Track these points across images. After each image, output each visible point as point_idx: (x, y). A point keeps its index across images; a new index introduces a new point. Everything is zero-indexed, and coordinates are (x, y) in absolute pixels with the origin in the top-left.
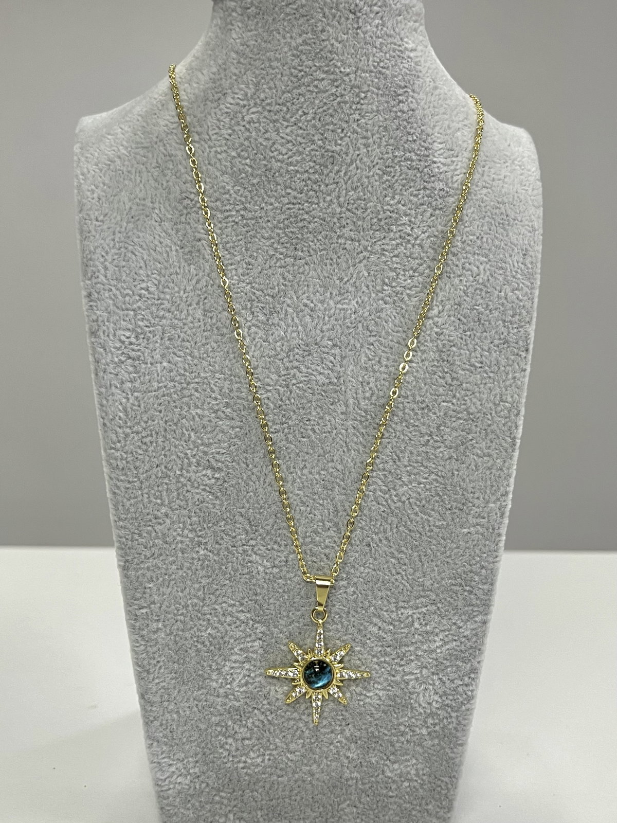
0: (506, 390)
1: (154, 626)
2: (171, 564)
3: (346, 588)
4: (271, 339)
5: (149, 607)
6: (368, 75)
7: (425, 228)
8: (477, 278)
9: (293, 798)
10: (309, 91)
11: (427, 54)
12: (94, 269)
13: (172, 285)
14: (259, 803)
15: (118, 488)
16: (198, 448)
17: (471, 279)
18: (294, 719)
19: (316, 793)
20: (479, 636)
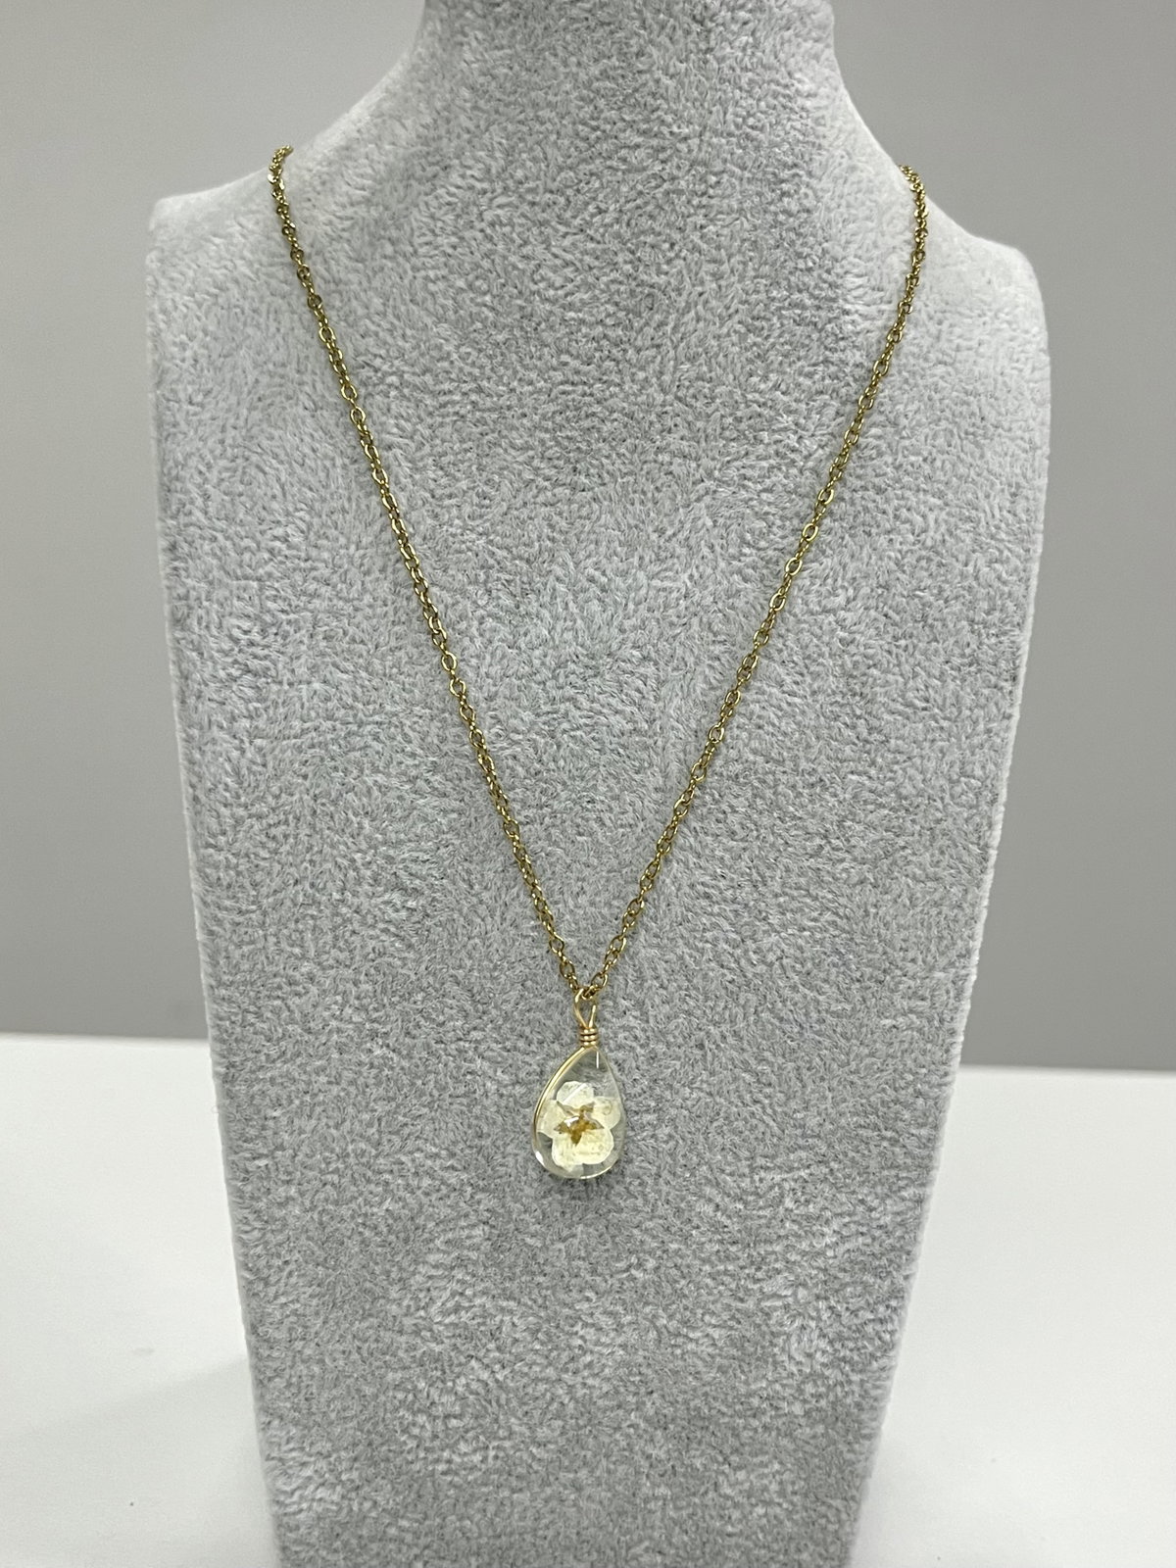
0: (973, 754)
1: (282, 1192)
2: (318, 1074)
3: (655, 1127)
4: (522, 643)
5: (271, 1155)
6: (724, 141)
7: (825, 439)
8: (923, 536)
9: (540, 1533)
10: (610, 167)
11: (837, 102)
12: (182, 496)
13: (335, 533)
14: (473, 1542)
15: (219, 922)
16: (376, 848)
17: (911, 538)
18: (547, 1380)
19: (586, 1523)
20: (909, 1225)
